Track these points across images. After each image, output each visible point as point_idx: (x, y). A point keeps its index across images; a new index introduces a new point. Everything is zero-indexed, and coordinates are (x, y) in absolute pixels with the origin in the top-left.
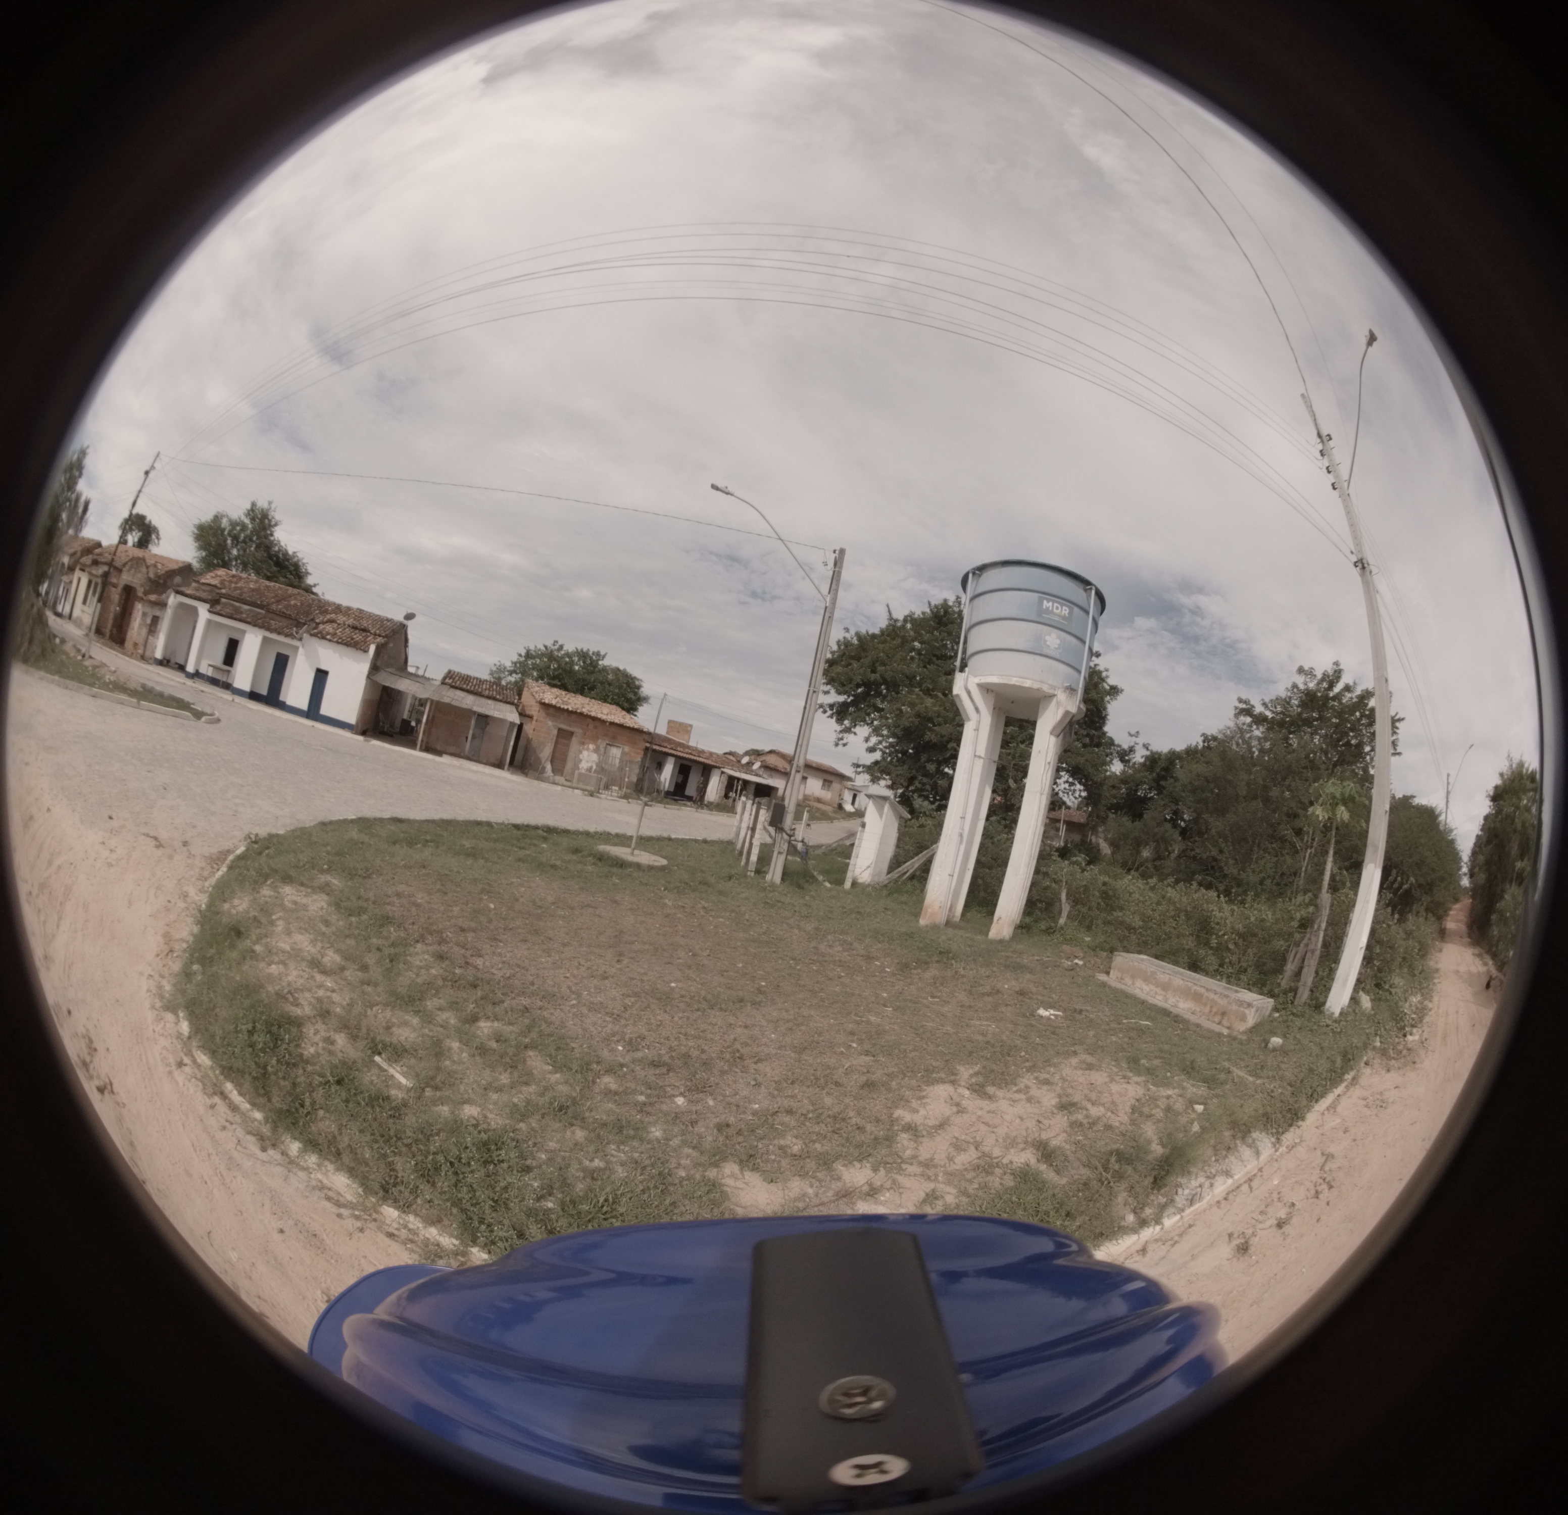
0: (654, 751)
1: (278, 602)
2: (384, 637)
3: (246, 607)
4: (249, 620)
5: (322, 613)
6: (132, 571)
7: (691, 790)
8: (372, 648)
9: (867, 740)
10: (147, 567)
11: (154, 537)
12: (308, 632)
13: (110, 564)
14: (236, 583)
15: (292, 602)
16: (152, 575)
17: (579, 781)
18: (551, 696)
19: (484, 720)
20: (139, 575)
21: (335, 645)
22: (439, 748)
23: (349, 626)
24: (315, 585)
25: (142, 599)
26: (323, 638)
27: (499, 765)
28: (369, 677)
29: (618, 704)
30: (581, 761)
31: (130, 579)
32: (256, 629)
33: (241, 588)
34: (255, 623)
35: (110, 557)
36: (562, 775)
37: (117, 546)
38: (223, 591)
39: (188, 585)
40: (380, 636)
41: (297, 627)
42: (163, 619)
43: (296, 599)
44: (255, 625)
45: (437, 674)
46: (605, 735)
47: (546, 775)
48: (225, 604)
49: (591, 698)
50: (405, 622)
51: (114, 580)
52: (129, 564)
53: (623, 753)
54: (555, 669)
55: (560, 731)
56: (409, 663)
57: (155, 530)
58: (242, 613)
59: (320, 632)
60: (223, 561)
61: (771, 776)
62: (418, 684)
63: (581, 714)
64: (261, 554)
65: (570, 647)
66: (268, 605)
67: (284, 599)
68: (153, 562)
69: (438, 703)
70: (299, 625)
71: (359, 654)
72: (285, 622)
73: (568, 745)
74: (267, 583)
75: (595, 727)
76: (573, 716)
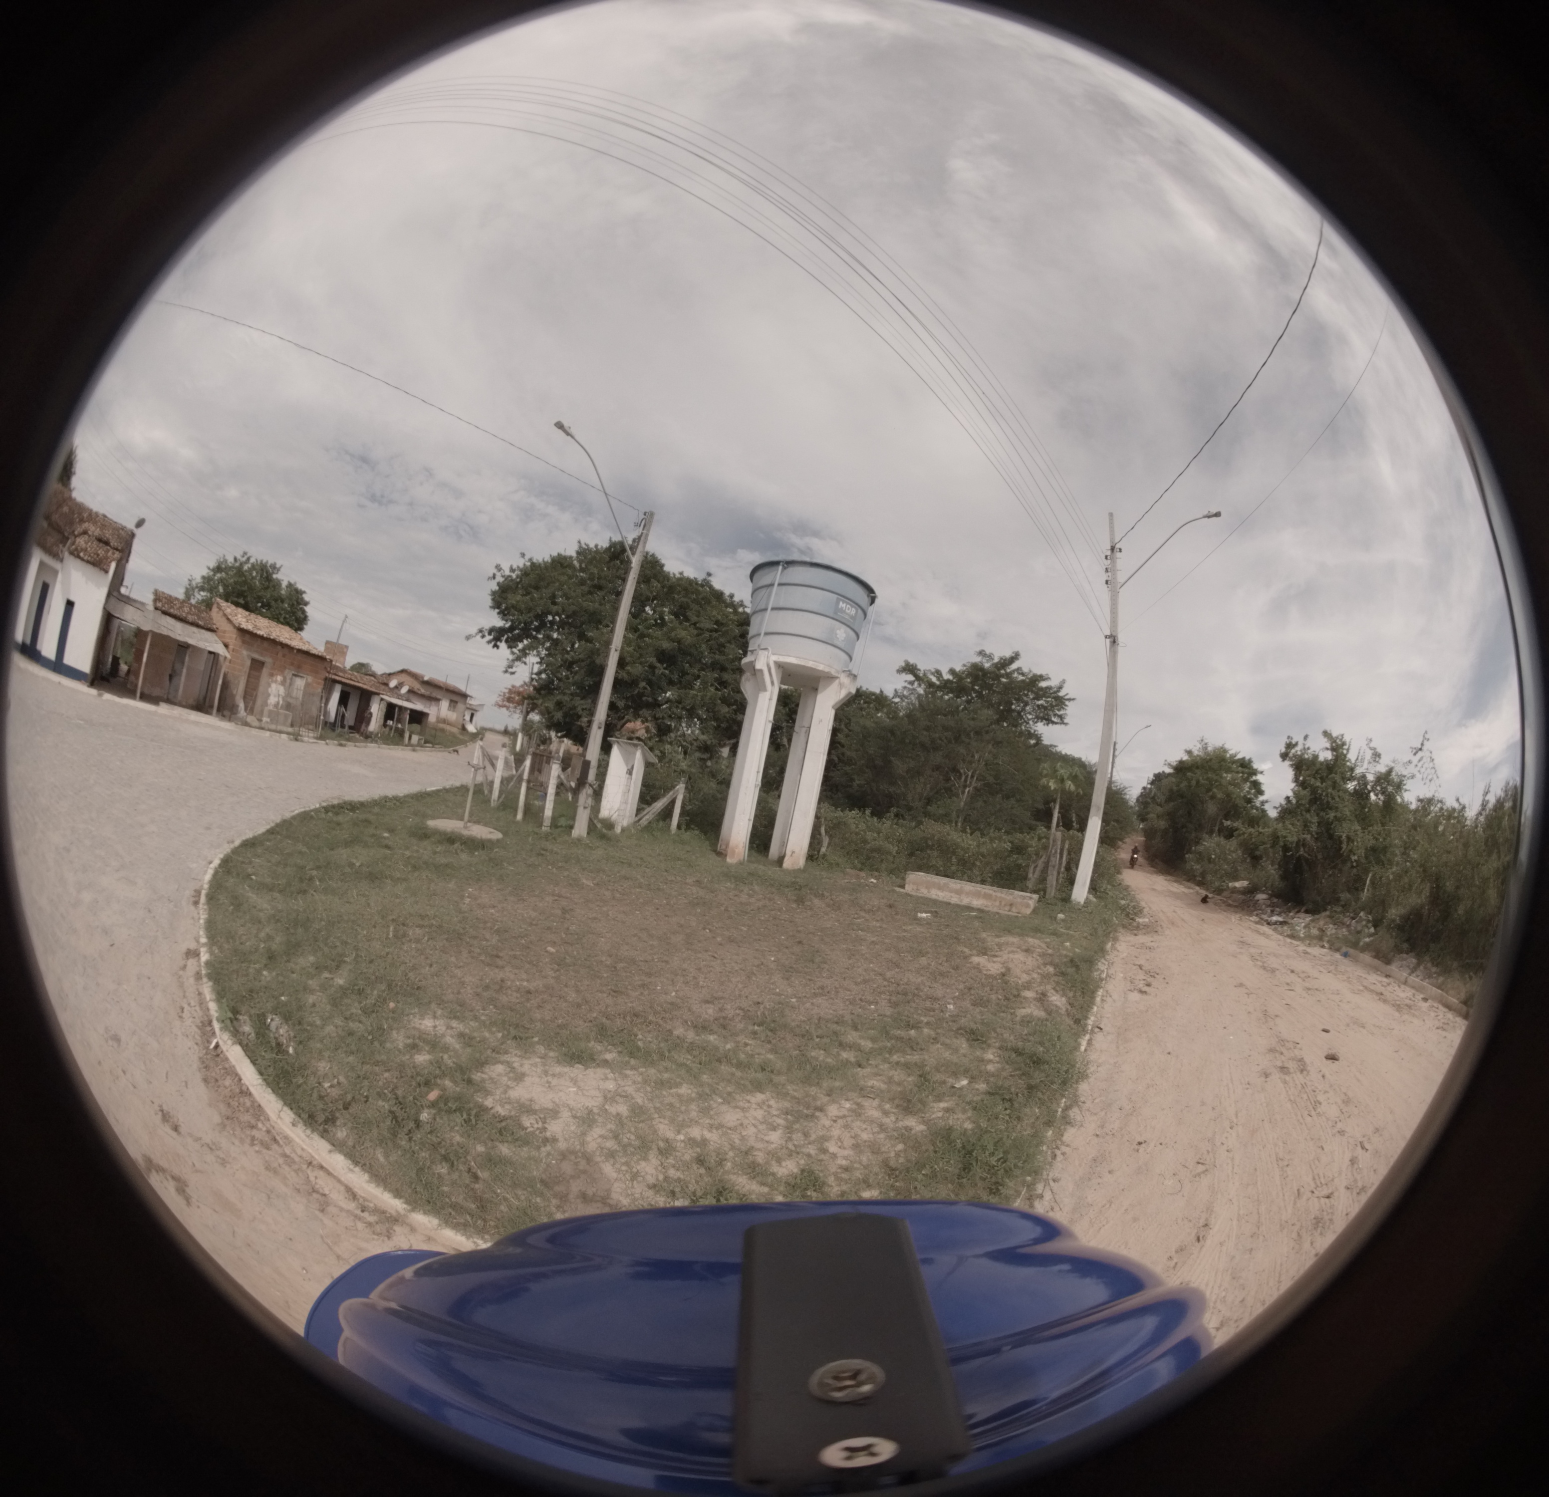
1: (57, 509)
2: (120, 552)
8: (112, 566)
12: (68, 550)
15: (64, 510)
17: (266, 719)
18: (242, 618)
21: (87, 564)
23: (95, 539)
28: (104, 606)
30: (270, 694)
32: (38, 551)
36: (253, 714)
41: (62, 543)
43: (67, 505)
47: (239, 715)
54: (240, 586)
55: (254, 661)
59: (76, 550)
66: (51, 515)
67: (61, 505)
69: (157, 635)
70: (64, 541)
72: (56, 537)
73: (258, 678)
75: (284, 656)
76: (266, 643)
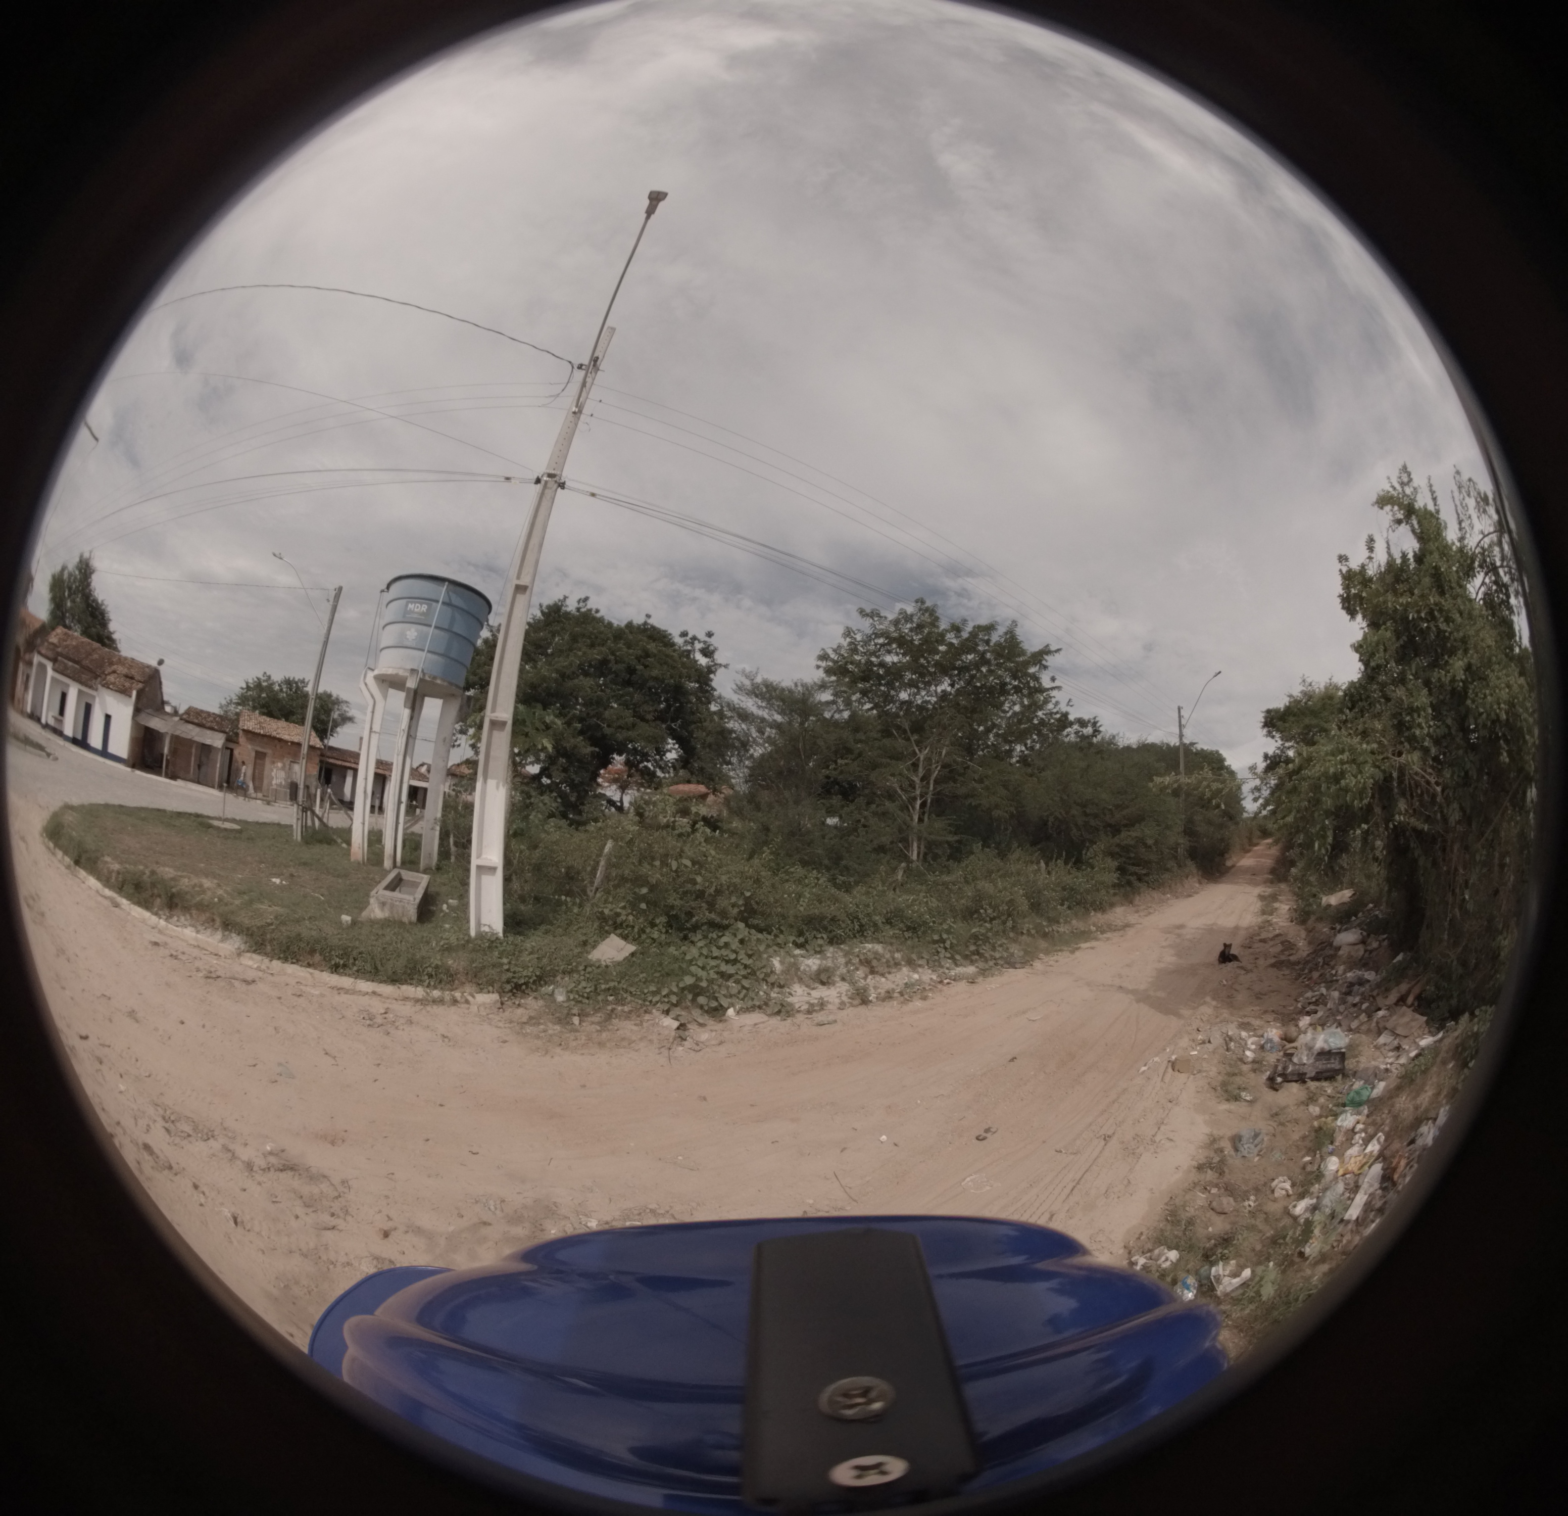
4: (71, 673)
6: (19, 633)
8: (135, 694)
10: (26, 628)
12: (101, 684)
16: (27, 636)
17: (272, 795)
18: (257, 723)
19: (205, 748)
20: (22, 636)
21: (115, 694)
23: (124, 678)
25: (22, 659)
27: (213, 786)
28: (133, 719)
30: (273, 777)
32: (76, 685)
34: (74, 678)
36: (260, 792)
40: (142, 682)
44: (74, 680)
46: (289, 754)
50: (158, 666)
54: (264, 699)
55: (257, 752)
62: (165, 722)
63: (273, 737)
65: (278, 677)
68: (28, 622)
69: (177, 737)
70: (97, 680)
71: (128, 699)
72: (91, 675)
73: (263, 764)
75: (281, 747)
76: (265, 740)
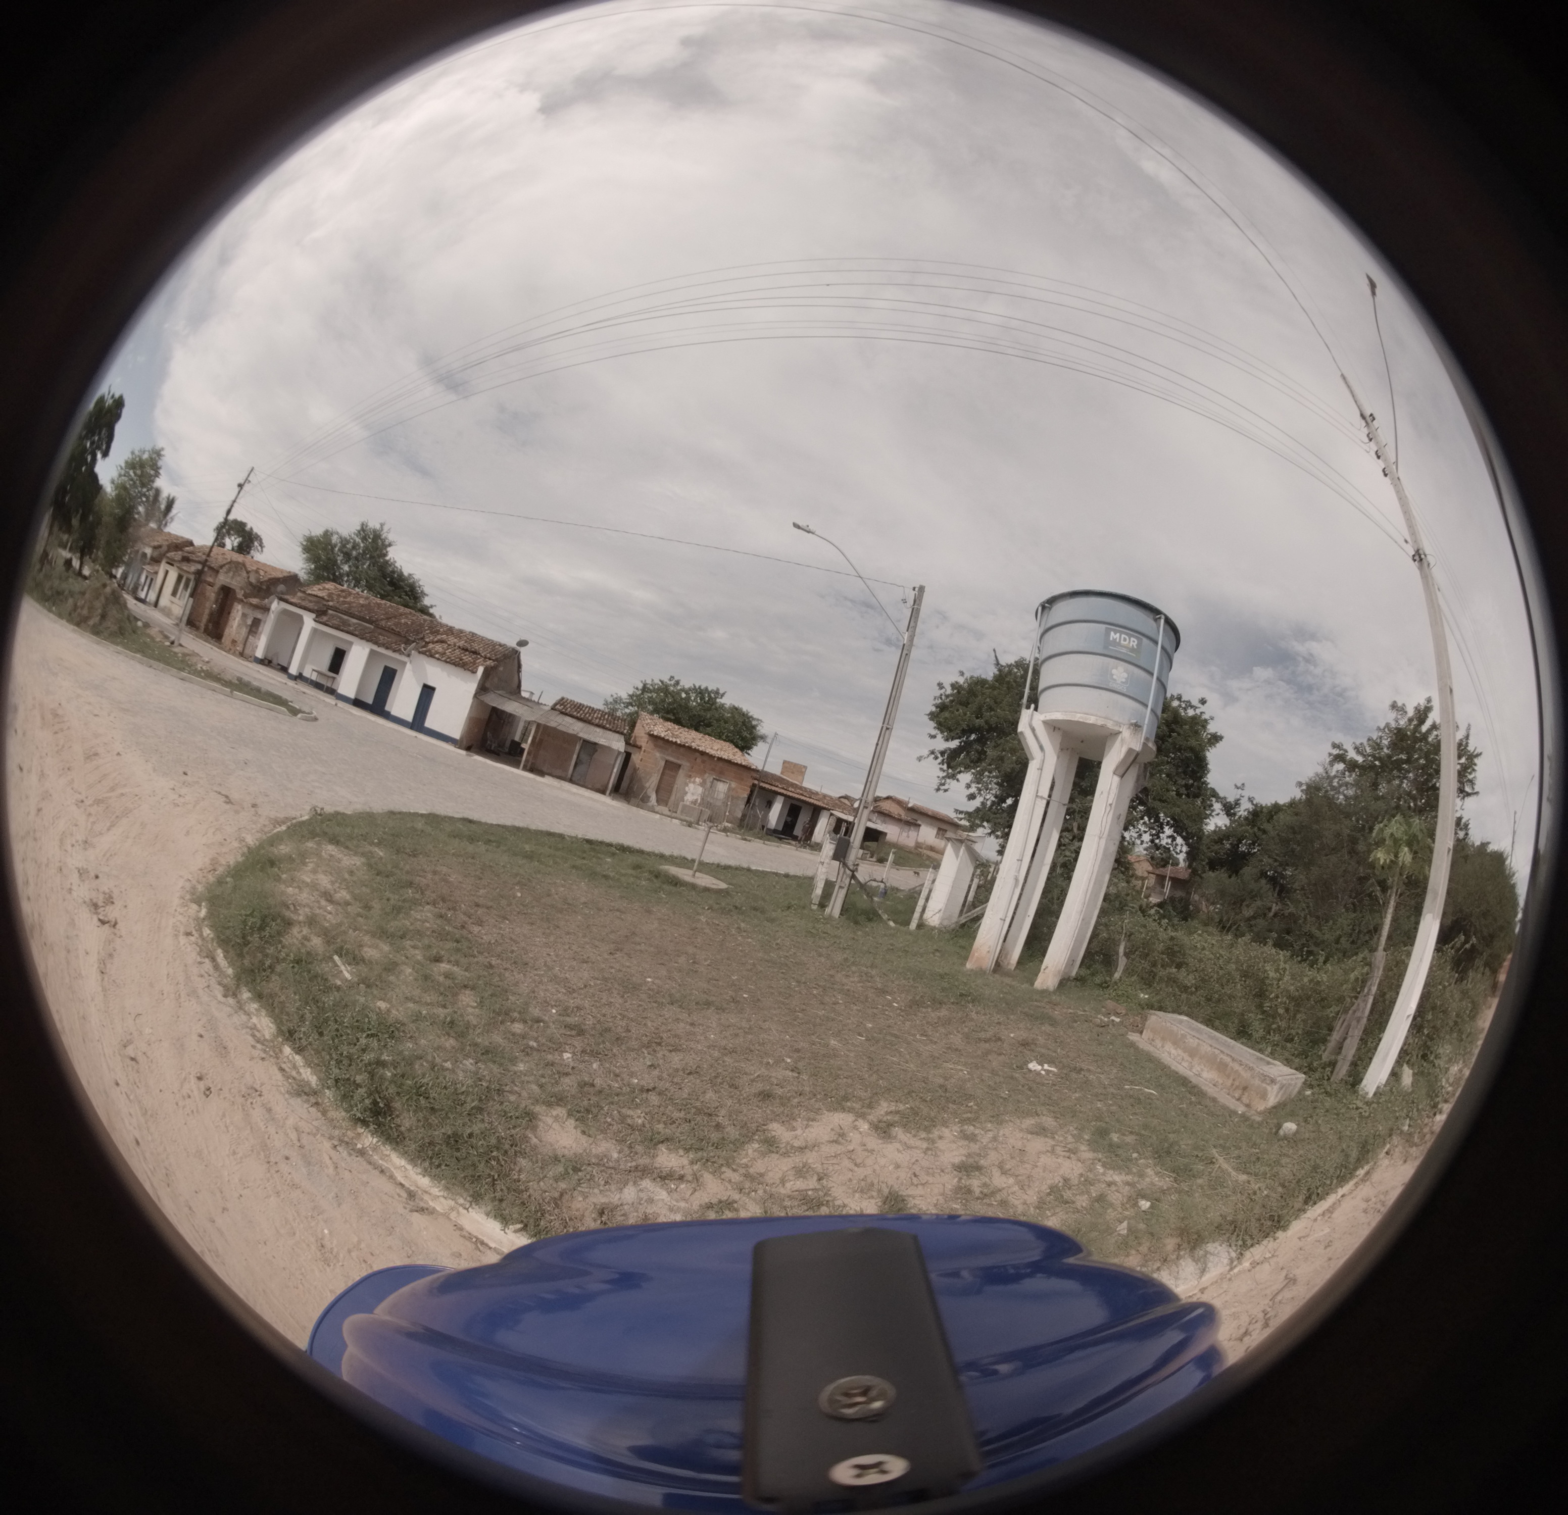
0: (763, 789)
1: (388, 619)
2: (494, 660)
3: (355, 621)
4: (357, 633)
5: (432, 633)
6: (231, 574)
7: (798, 831)
8: (481, 670)
9: (968, 786)
10: (248, 572)
11: (256, 544)
12: (416, 649)
13: (204, 563)
14: (345, 597)
15: (403, 621)
16: (253, 580)
17: (682, 812)
18: (662, 728)
19: (591, 747)
20: (239, 579)
21: (443, 664)
22: (545, 769)
23: (459, 647)
24: (432, 607)
25: (242, 601)
26: (432, 656)
27: (603, 792)
28: (476, 696)
29: (732, 742)
30: (686, 793)
31: (228, 580)
32: (364, 642)
33: (349, 603)
34: (362, 636)
35: (204, 557)
36: (666, 805)
37: (212, 547)
38: (331, 604)
39: (294, 594)
40: (490, 659)
41: (406, 644)
42: (265, 622)
43: (407, 618)
44: (362, 638)
45: (549, 700)
47: (650, 804)
48: (333, 616)
49: (705, 734)
50: (518, 648)
51: (210, 579)
52: (227, 566)
53: (729, 789)
54: (669, 704)
55: (668, 763)
56: (523, 687)
57: (258, 538)
58: (349, 625)
59: (429, 651)
60: (334, 574)
61: (884, 822)
62: (526, 708)
63: (690, 748)
64: (374, 572)
65: (687, 683)
66: (377, 620)
67: (395, 617)
68: (254, 568)
69: (546, 728)
70: (408, 642)
71: (468, 674)
72: (393, 638)
73: (674, 777)
74: (379, 601)
75: (703, 762)
76: (682, 750)
